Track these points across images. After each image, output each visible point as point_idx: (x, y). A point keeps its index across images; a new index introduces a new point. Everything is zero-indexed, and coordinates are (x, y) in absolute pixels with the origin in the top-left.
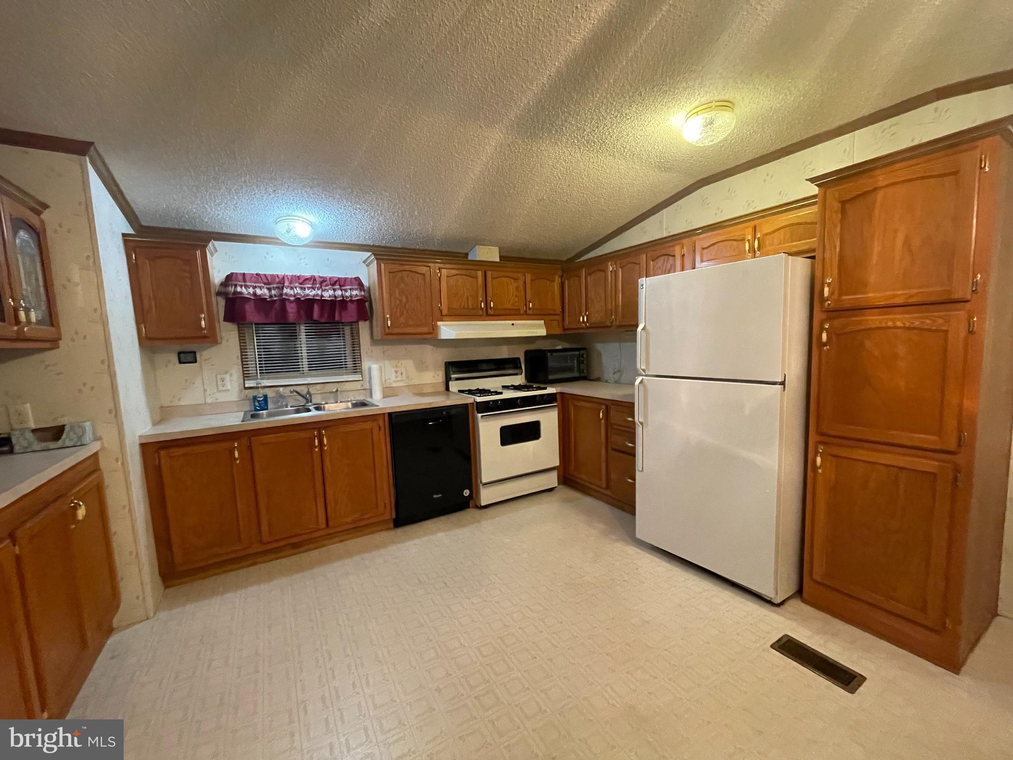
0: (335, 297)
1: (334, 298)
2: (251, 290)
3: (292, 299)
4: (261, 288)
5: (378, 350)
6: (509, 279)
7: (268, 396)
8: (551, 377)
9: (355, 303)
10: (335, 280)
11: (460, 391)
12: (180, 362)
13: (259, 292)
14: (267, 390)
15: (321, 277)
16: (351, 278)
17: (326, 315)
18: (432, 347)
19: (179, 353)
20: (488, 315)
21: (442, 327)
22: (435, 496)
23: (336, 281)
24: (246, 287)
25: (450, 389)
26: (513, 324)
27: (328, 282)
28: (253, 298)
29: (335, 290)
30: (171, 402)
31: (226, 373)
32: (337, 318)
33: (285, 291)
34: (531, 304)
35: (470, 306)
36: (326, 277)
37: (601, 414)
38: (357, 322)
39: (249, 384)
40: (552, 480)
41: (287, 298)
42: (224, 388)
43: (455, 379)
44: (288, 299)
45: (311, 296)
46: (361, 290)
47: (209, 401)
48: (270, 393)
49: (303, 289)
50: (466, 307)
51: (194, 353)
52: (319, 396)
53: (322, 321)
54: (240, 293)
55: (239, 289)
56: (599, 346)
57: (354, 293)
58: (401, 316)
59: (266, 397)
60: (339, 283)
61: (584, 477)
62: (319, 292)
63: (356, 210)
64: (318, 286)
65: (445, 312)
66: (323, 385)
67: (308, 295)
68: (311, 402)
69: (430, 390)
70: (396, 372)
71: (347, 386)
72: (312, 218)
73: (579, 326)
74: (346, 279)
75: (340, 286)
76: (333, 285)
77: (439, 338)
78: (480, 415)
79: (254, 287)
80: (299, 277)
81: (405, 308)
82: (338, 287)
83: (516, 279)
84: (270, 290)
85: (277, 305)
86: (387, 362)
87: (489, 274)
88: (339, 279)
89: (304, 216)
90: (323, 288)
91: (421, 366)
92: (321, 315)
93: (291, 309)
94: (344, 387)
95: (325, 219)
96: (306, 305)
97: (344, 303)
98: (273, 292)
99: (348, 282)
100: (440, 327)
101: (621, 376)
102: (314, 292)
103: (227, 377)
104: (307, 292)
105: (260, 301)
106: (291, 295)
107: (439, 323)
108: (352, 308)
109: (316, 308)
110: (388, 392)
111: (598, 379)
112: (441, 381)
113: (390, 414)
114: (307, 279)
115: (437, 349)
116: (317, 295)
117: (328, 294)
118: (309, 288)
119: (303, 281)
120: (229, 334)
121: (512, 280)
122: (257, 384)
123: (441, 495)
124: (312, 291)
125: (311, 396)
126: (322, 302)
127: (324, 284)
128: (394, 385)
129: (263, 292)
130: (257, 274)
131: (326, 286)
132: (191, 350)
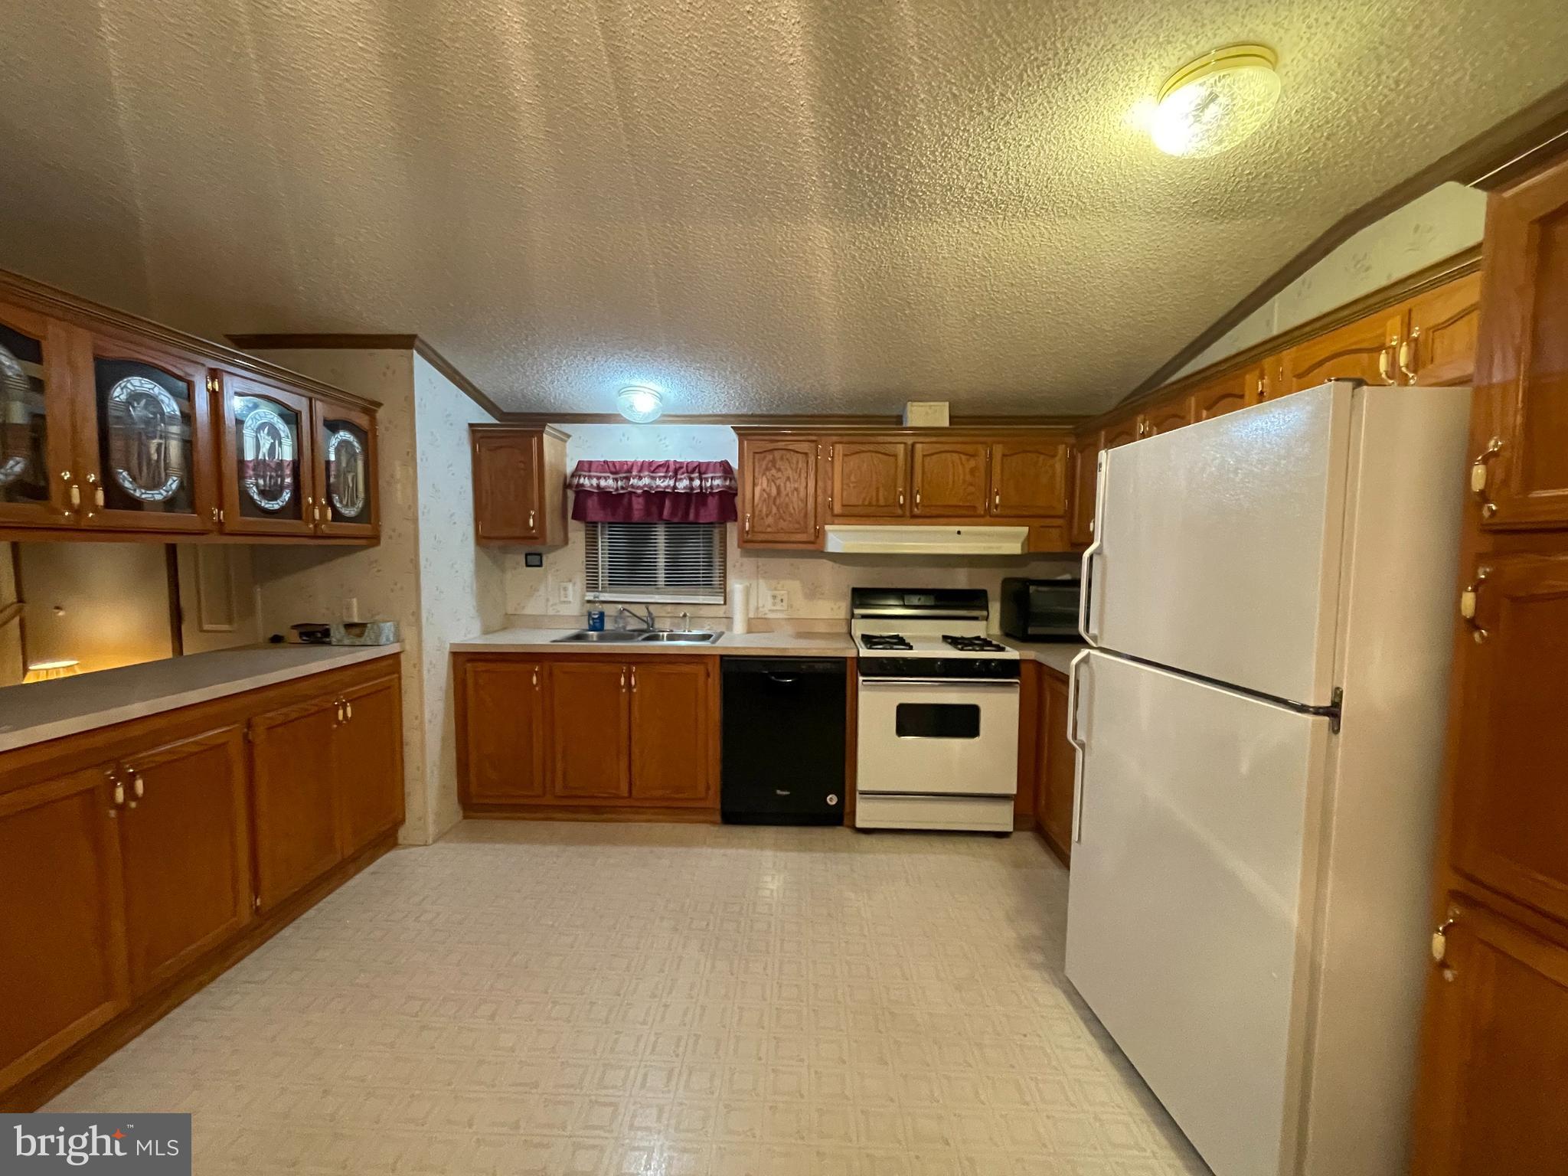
0: (692, 488)
1: (688, 491)
2: (594, 482)
3: (639, 491)
4: (606, 478)
5: (750, 563)
6: (954, 454)
7: (606, 614)
9: (717, 497)
10: (694, 466)
11: (861, 636)
12: (527, 565)
13: (603, 483)
14: (605, 605)
15: (677, 463)
16: (716, 463)
17: (680, 514)
19: (526, 555)
20: (914, 516)
21: (832, 533)
22: (779, 792)
23: (696, 467)
24: (590, 477)
25: (852, 632)
26: (959, 533)
27: (684, 469)
28: (596, 491)
29: (691, 479)
30: (516, 609)
31: (570, 581)
32: (692, 517)
33: (632, 481)
34: (998, 497)
35: (882, 502)
36: (681, 463)
38: (725, 522)
39: (590, 596)
40: (1002, 817)
41: (633, 490)
42: (566, 599)
43: (857, 616)
44: (634, 493)
45: (661, 487)
46: (725, 479)
47: (551, 612)
48: (609, 610)
49: (653, 478)
50: (874, 502)
51: (540, 555)
52: (669, 620)
53: (676, 520)
54: (582, 485)
55: (582, 481)
57: (717, 482)
58: (767, 516)
59: (602, 615)
60: (700, 469)
62: (672, 483)
64: (670, 474)
65: (840, 509)
66: (673, 607)
67: (657, 487)
68: (651, 627)
69: (822, 628)
70: (774, 597)
71: (705, 612)
72: (656, 387)
74: (708, 464)
75: (700, 473)
76: (693, 471)
77: (829, 550)
78: (862, 678)
79: (599, 478)
80: (651, 463)
81: (774, 503)
82: (697, 475)
83: (973, 455)
84: (616, 480)
85: (626, 500)
86: (761, 582)
87: (918, 448)
88: (699, 465)
90: (679, 477)
91: (813, 593)
92: (673, 513)
93: (638, 504)
94: (701, 612)
96: (655, 499)
97: (702, 496)
98: (620, 483)
99: (711, 468)
100: (828, 533)
102: (666, 483)
103: (570, 586)
104: (658, 482)
105: (604, 494)
106: (638, 487)
107: (827, 527)
108: (713, 503)
109: (667, 503)
110: (757, 625)
112: (841, 617)
113: (722, 656)
114: (660, 466)
115: (832, 567)
116: (668, 487)
117: (682, 485)
118: (660, 477)
119: (653, 468)
120: (577, 533)
121: (964, 457)
122: (595, 597)
123: (788, 793)
124: (664, 481)
125: (653, 619)
126: (675, 495)
127: (680, 472)
128: (771, 616)
129: (609, 483)
130: (604, 462)
131: (682, 474)
132: (539, 551)
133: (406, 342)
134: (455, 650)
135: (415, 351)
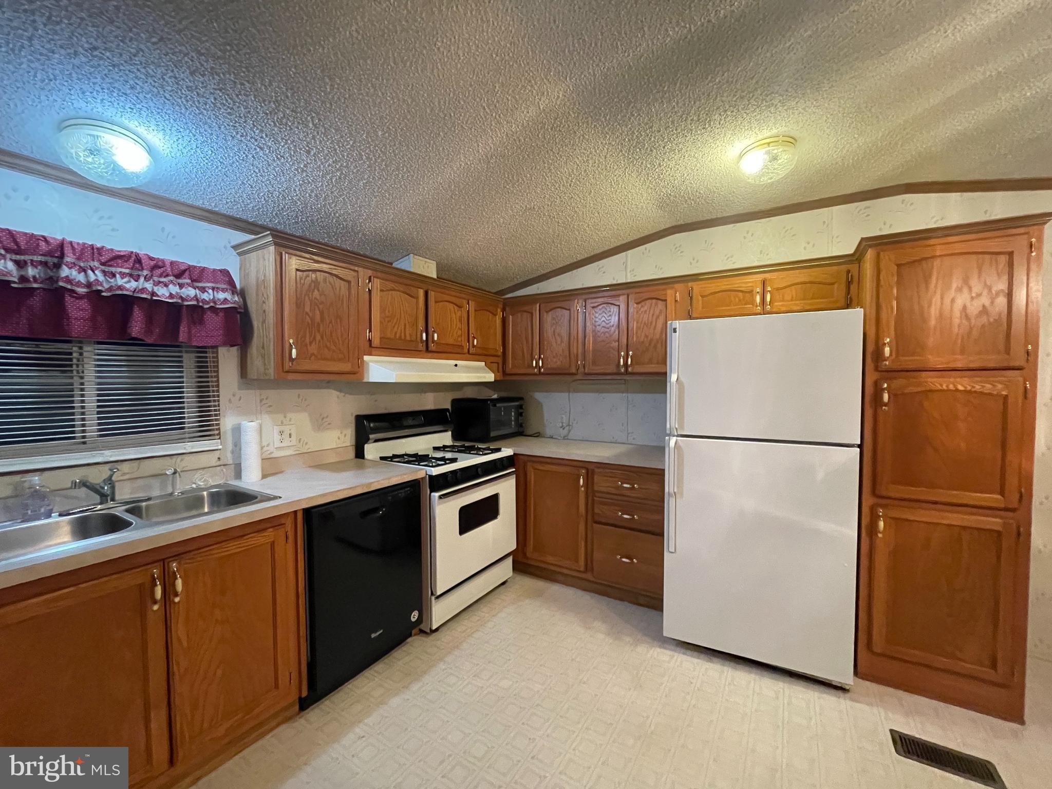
0: (182, 298)
1: (178, 301)
3: (81, 290)
5: (252, 396)
6: (452, 305)
8: (493, 434)
9: (221, 314)
10: (183, 268)
11: (382, 458)
15: (151, 259)
16: (214, 270)
17: (158, 331)
20: (428, 350)
21: (371, 364)
22: (373, 636)
23: (184, 271)
25: (366, 456)
26: (456, 365)
27: (168, 269)
29: (181, 286)
32: (183, 337)
33: (64, 272)
34: (475, 340)
35: (408, 338)
36: (163, 261)
37: (581, 481)
38: (216, 347)
40: (506, 570)
41: (69, 287)
43: (373, 441)
44: (73, 291)
45: (127, 290)
46: (230, 293)
49: (110, 275)
50: (403, 337)
52: (128, 484)
53: (149, 341)
56: (539, 396)
57: (221, 296)
58: (311, 343)
60: (195, 275)
61: (550, 559)
62: (148, 286)
63: (261, 149)
64: (145, 273)
65: (376, 342)
66: (136, 463)
67: (120, 288)
68: (113, 499)
69: (333, 459)
70: (281, 433)
71: (188, 463)
72: (156, 139)
73: (530, 371)
74: (203, 269)
75: (192, 280)
76: (179, 276)
77: (365, 380)
78: (436, 495)
80: (100, 250)
81: (319, 331)
82: (188, 281)
83: (460, 307)
84: (21, 265)
86: (267, 418)
87: (432, 294)
88: (190, 268)
89: (139, 129)
90: (157, 279)
91: (321, 423)
92: (148, 330)
93: (78, 310)
94: (183, 464)
95: (185, 151)
96: (113, 305)
97: (197, 311)
99: (208, 275)
100: (368, 364)
101: (569, 431)
102: (133, 284)
104: (120, 281)
106: (79, 284)
107: (366, 358)
108: (214, 322)
109: (138, 315)
110: (270, 467)
111: (538, 435)
112: (349, 444)
113: (306, 510)
114: (121, 257)
116: (143, 290)
117: (166, 292)
118: (123, 275)
121: (456, 307)
123: (381, 631)
124: (129, 282)
126: (153, 305)
127: (159, 272)
128: (277, 454)
131: (161, 276)
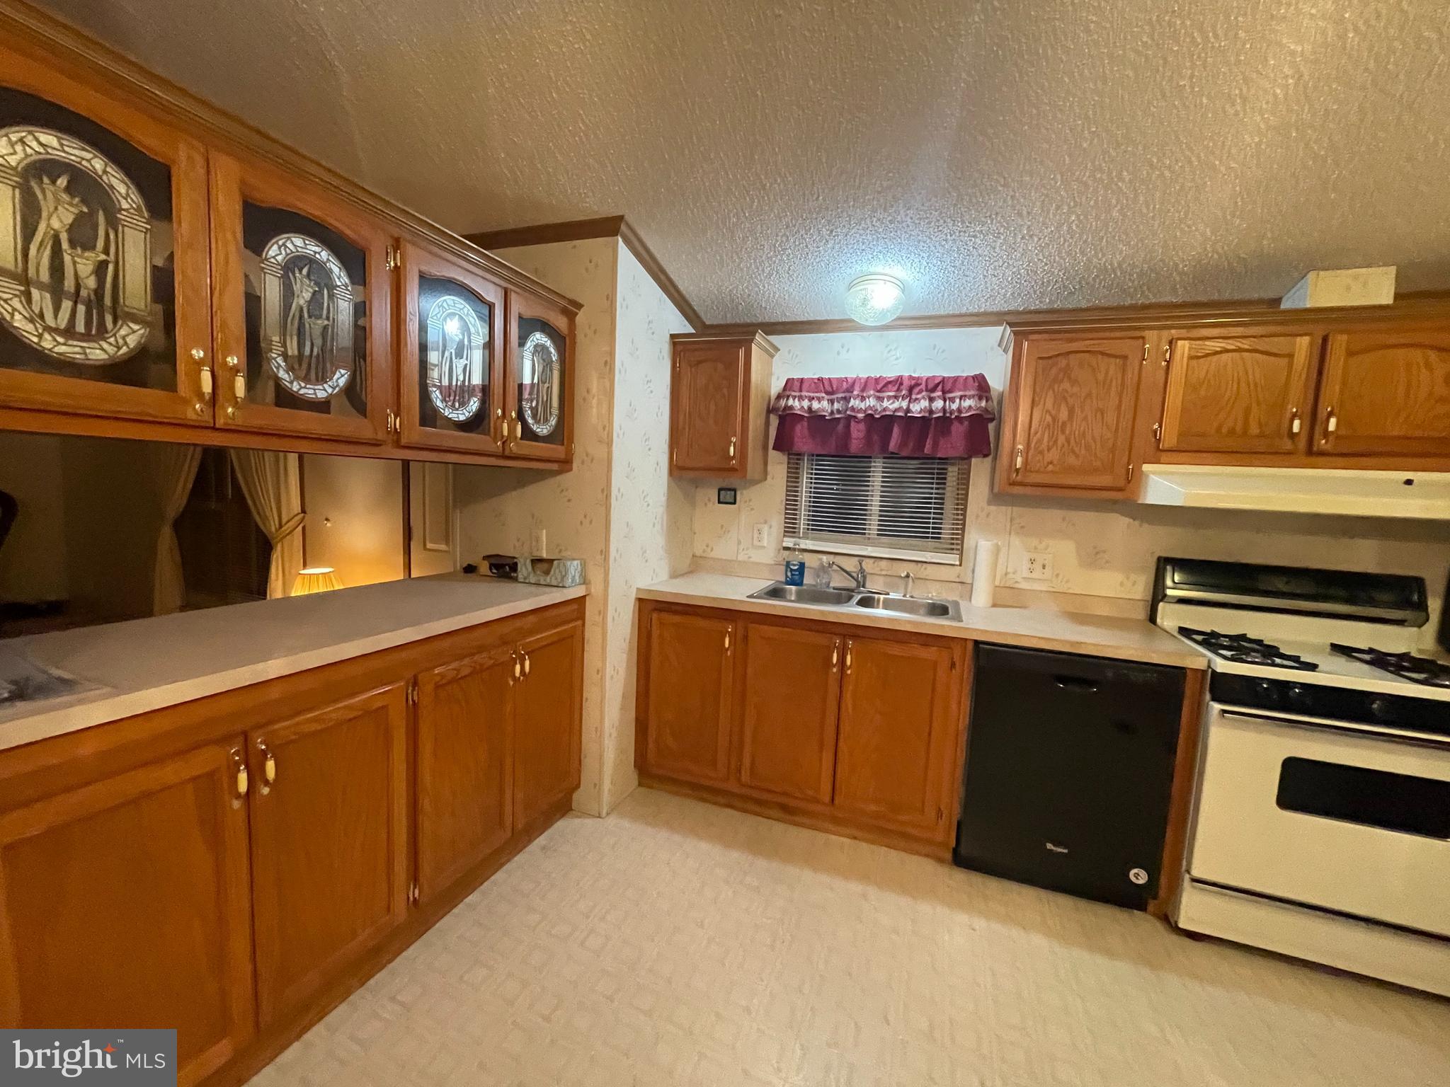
0: (931, 412)
1: (927, 415)
2: (806, 404)
3: (861, 416)
4: (819, 400)
5: (1002, 513)
7: (806, 565)
9: (966, 423)
10: (937, 382)
11: (1181, 630)
12: (719, 502)
13: (816, 405)
14: (806, 555)
15: (913, 378)
16: (967, 378)
17: (911, 445)
18: (1127, 520)
19: (720, 490)
20: (1310, 452)
21: (1153, 476)
22: (1049, 846)
23: (938, 384)
24: (801, 398)
25: (1159, 621)
27: (923, 386)
28: (806, 415)
29: (931, 400)
30: (704, 551)
31: (766, 522)
32: (928, 449)
33: (852, 402)
36: (918, 378)
38: (969, 458)
39: (789, 542)
41: (853, 414)
42: (759, 544)
43: (1174, 599)
44: (855, 417)
45: (890, 410)
46: (980, 398)
47: (740, 558)
48: (810, 560)
49: (880, 399)
50: (1239, 430)
51: (735, 490)
52: (882, 579)
53: (904, 454)
54: (791, 408)
55: (790, 402)
57: (967, 403)
58: (1049, 449)
59: (802, 565)
60: (943, 386)
62: (904, 404)
63: (975, 237)
64: (904, 392)
65: (1169, 439)
67: (885, 410)
68: (864, 587)
69: (1104, 611)
70: (1032, 561)
71: (930, 571)
72: (901, 272)
74: (956, 379)
75: (944, 392)
76: (934, 390)
77: (1140, 502)
78: (1217, 707)
79: (811, 399)
80: (877, 380)
81: (1063, 432)
82: (940, 393)
84: (832, 402)
85: (840, 427)
86: (1016, 541)
88: (944, 380)
89: (887, 270)
90: (914, 397)
91: (1094, 558)
92: (903, 444)
93: (857, 432)
95: (922, 271)
96: (880, 425)
97: (946, 422)
98: (836, 406)
99: (960, 384)
100: (1147, 476)
102: (896, 405)
103: (765, 529)
104: (886, 404)
105: (815, 419)
106: (860, 411)
107: (1146, 468)
108: (958, 430)
109: (896, 431)
110: (1006, 597)
112: (1138, 597)
113: (977, 643)
114: (890, 382)
115: (1141, 526)
116: (901, 409)
117: (918, 408)
118: (889, 398)
119: (881, 386)
120: (778, 465)
121: (1433, 354)
122: (795, 545)
123: (1066, 851)
124: (893, 403)
125: (864, 577)
126: (908, 421)
127: (916, 390)
128: (1024, 585)
129: (822, 406)
130: (818, 379)
131: (918, 393)
132: (733, 487)
133: (608, 227)
134: (641, 596)
135: (620, 239)
